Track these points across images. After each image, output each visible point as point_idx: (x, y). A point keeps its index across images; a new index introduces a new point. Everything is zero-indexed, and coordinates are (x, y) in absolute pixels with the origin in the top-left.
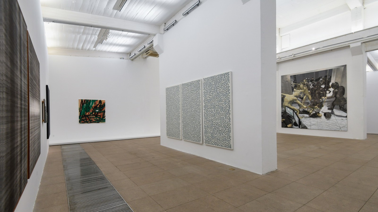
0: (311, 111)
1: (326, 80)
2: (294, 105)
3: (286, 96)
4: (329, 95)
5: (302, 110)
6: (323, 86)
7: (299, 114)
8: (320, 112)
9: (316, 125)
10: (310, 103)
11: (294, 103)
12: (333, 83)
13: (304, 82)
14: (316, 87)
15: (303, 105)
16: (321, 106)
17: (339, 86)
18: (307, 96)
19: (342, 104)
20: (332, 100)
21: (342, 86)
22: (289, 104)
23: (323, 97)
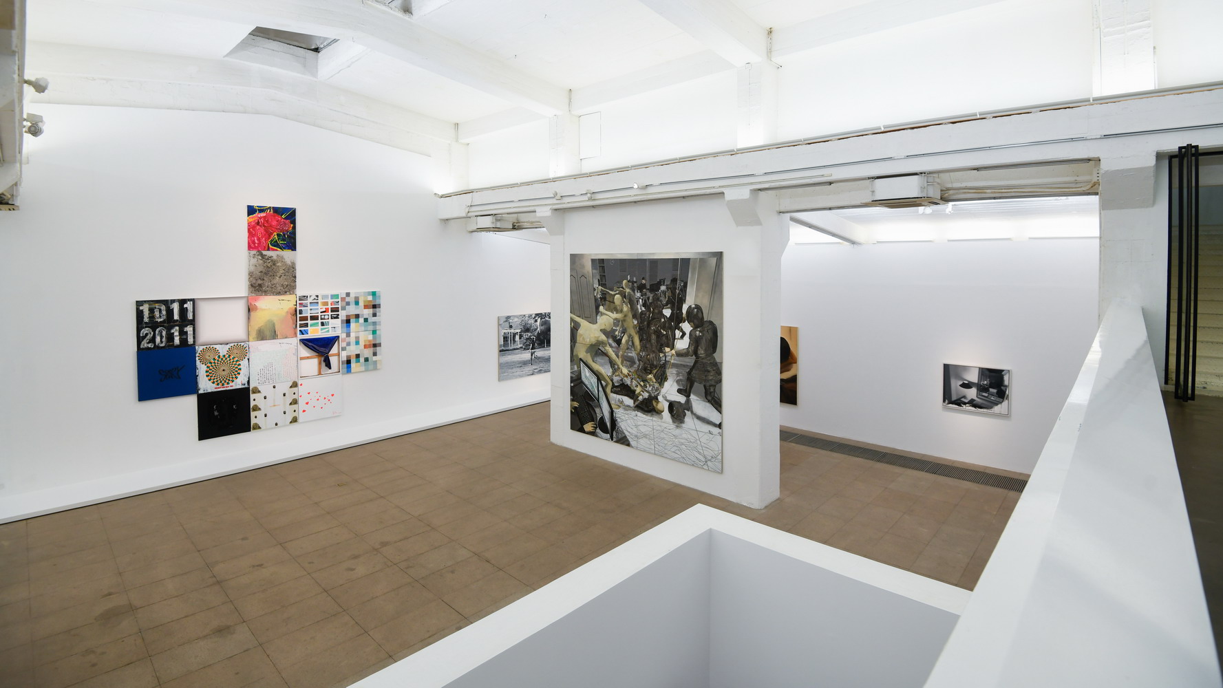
0: (638, 390)
1: (673, 293)
2: (599, 359)
3: (581, 324)
4: (682, 344)
5: (618, 381)
6: (667, 312)
7: (612, 392)
8: (660, 398)
9: (649, 439)
10: (638, 362)
11: (600, 355)
12: (690, 307)
13: (622, 288)
14: (649, 311)
15: (621, 366)
16: (662, 379)
17: (705, 320)
18: (631, 337)
19: (711, 380)
20: (688, 364)
21: (711, 323)
22: (589, 354)
23: (667, 349)
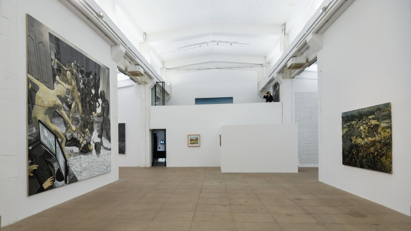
0: (81, 140)
1: (95, 81)
2: (56, 120)
3: (40, 87)
4: (99, 110)
5: (69, 136)
6: (93, 91)
7: (66, 146)
9: (87, 170)
10: (81, 121)
11: (56, 116)
12: (101, 91)
14: (86, 88)
15: (71, 125)
16: (92, 131)
17: (106, 99)
18: (77, 104)
19: (108, 128)
20: (101, 121)
22: (47, 116)
23: (94, 113)
